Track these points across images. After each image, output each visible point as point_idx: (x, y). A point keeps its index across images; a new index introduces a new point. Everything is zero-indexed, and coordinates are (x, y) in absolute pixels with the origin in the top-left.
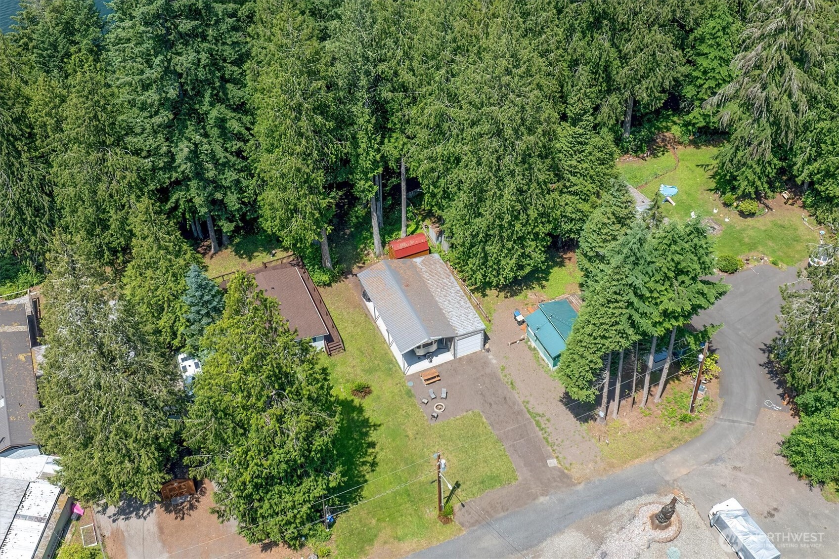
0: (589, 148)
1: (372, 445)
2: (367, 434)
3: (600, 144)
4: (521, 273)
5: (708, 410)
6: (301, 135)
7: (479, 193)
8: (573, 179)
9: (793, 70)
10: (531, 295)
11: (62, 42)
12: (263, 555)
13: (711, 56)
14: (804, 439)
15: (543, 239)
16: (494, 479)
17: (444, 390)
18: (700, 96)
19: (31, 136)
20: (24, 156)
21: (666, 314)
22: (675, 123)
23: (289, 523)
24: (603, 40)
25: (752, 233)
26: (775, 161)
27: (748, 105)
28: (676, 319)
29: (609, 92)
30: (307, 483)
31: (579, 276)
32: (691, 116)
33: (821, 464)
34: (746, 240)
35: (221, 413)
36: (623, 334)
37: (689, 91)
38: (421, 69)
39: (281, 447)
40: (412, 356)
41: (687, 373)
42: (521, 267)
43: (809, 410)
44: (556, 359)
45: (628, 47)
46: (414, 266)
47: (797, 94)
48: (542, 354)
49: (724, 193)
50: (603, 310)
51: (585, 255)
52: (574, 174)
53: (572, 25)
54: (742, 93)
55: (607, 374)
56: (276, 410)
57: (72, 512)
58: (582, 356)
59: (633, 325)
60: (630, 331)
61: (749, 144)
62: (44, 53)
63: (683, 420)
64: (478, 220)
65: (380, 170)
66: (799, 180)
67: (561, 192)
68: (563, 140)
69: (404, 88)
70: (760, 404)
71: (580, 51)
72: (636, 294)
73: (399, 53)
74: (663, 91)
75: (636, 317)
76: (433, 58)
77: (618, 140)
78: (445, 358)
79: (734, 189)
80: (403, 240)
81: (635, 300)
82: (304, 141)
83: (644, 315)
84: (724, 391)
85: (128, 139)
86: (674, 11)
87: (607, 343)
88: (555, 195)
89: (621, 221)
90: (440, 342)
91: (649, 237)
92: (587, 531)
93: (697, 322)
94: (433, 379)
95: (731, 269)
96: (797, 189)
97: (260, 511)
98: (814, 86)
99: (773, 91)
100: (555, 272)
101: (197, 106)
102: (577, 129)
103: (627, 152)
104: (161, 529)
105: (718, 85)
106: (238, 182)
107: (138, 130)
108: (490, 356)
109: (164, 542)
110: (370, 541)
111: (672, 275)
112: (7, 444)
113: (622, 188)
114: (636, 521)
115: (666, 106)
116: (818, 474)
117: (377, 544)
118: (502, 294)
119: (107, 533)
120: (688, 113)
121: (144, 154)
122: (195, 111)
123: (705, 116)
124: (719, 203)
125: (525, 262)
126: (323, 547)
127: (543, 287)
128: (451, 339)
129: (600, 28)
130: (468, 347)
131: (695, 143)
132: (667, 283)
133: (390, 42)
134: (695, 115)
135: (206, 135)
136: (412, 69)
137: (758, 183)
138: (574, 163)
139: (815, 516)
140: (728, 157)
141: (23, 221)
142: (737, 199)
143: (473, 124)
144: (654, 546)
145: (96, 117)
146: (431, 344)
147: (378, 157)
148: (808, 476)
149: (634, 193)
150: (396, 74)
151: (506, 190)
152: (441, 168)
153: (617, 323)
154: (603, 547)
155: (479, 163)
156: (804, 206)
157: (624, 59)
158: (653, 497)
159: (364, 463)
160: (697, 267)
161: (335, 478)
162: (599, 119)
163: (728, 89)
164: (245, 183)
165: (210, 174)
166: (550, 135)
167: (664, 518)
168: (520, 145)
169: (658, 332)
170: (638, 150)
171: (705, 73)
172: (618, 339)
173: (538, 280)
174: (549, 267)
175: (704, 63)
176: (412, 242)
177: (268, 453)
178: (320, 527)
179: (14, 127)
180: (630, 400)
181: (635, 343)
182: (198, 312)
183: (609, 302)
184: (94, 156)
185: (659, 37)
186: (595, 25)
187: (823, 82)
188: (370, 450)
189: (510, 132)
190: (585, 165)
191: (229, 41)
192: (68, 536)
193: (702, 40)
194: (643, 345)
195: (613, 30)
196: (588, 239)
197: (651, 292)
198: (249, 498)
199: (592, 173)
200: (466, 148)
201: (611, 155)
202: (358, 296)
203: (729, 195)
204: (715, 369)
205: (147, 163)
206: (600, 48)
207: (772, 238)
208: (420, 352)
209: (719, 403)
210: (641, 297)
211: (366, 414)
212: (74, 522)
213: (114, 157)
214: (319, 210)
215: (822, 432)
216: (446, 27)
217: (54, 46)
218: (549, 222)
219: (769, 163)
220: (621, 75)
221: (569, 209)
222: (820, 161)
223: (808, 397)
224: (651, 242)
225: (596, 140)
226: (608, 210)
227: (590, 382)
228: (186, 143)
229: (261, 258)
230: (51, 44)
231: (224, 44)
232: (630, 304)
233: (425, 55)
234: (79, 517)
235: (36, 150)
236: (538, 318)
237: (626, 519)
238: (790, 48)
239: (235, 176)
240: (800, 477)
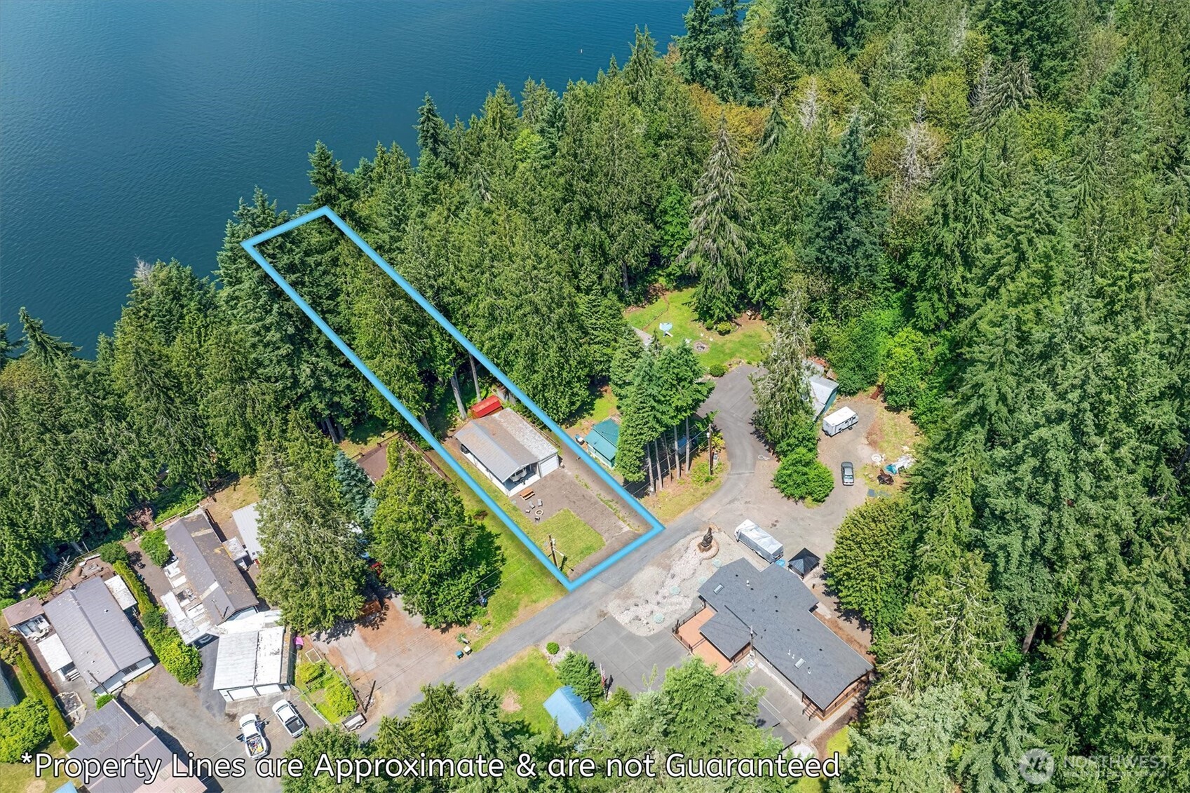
0: (602, 308)
1: (499, 548)
2: (492, 542)
3: (609, 304)
4: (574, 408)
5: (722, 471)
6: (394, 341)
7: (532, 356)
8: (595, 333)
9: (732, 225)
10: (584, 422)
11: (176, 309)
12: (444, 635)
13: (674, 223)
14: (784, 472)
15: (584, 380)
16: (589, 549)
17: (539, 500)
18: (673, 253)
19: (179, 385)
20: (177, 401)
21: (678, 409)
22: (660, 275)
23: (458, 607)
24: (594, 226)
25: (729, 345)
26: (735, 291)
27: (706, 256)
28: (685, 411)
29: (607, 263)
30: (465, 576)
31: (615, 401)
32: (670, 269)
33: (799, 485)
34: (727, 351)
35: (401, 537)
36: (652, 428)
37: (665, 251)
38: (470, 277)
39: (445, 552)
40: (510, 483)
41: (704, 450)
42: (573, 403)
43: (785, 454)
44: (612, 461)
45: (614, 228)
46: (494, 420)
47: (737, 241)
48: (602, 460)
49: (705, 321)
50: (636, 415)
51: (617, 384)
52: (595, 329)
53: (569, 220)
54: (700, 247)
55: (649, 460)
56: (436, 526)
57: (295, 645)
58: (630, 451)
59: (658, 421)
60: (657, 426)
61: (714, 282)
62: (164, 319)
63: (707, 481)
64: (535, 375)
65: (454, 355)
66: (754, 301)
67: (589, 344)
68: (582, 306)
69: (460, 292)
70: (755, 459)
71: (579, 238)
72: (655, 401)
73: (452, 268)
74: (646, 255)
75: (659, 415)
76: (477, 266)
77: (621, 298)
78: (534, 479)
79: (712, 316)
80: (481, 404)
81: (656, 404)
82: (397, 345)
83: (663, 413)
84: (731, 456)
85: (260, 371)
86: (640, 198)
87: (644, 437)
88: (586, 346)
89: (635, 355)
90: (527, 468)
91: (655, 362)
92: (659, 565)
93: (701, 412)
94: (529, 495)
95: (719, 373)
96: (756, 308)
97: (437, 602)
98: (748, 234)
99: (721, 243)
100: (598, 402)
101: (307, 336)
102: (590, 297)
103: (630, 305)
104: (365, 639)
105: (684, 243)
106: (348, 386)
107: (267, 363)
108: (566, 470)
109: (370, 646)
110: (516, 608)
111: (675, 382)
112: (232, 610)
113: (631, 332)
114: (689, 551)
115: (650, 264)
116: (798, 492)
117: (521, 608)
118: (564, 426)
119: (326, 652)
120: (668, 267)
121: (273, 380)
122: (307, 340)
123: (680, 267)
124: (704, 328)
125: (575, 399)
126: (485, 619)
127: (592, 415)
128: (535, 465)
129: (590, 218)
130: (549, 467)
131: (678, 288)
132: (674, 390)
133: (442, 261)
134: (673, 268)
135: (318, 356)
136: (463, 278)
137: (727, 309)
138: (594, 321)
139: (802, 519)
140: (701, 295)
141: (186, 451)
142: (715, 323)
143: (517, 308)
144: (704, 562)
145: (234, 360)
146: (521, 471)
147: (450, 346)
148: (792, 495)
149: (640, 333)
150: (452, 283)
151: (551, 351)
152: (499, 344)
153: (647, 422)
154: (672, 572)
155: (527, 335)
156: (763, 319)
157: (612, 237)
158: (697, 533)
159: (496, 561)
160: (691, 374)
161: (482, 569)
162: (604, 284)
163: (691, 245)
164: (354, 386)
165: (328, 384)
166: (573, 305)
167: (707, 543)
168: (554, 317)
169: (676, 422)
170: (637, 302)
171: (673, 236)
172: (650, 432)
173: (587, 411)
174: (593, 400)
175: (671, 229)
176: (488, 404)
177: (436, 557)
178: (478, 608)
179: (166, 380)
180: (669, 476)
181: (662, 433)
182: (348, 485)
183: (639, 409)
184: (238, 389)
185: (634, 217)
186: (586, 217)
187: (754, 230)
188: (498, 552)
189: (545, 309)
190: (602, 321)
191: (323, 284)
192: (298, 661)
193: (665, 212)
194: (668, 435)
195: (600, 218)
196: (616, 373)
197: (665, 397)
198: (429, 594)
199: (608, 325)
200: (516, 326)
201: (619, 310)
202: (458, 452)
203: (709, 321)
204: (721, 443)
205: (279, 385)
206: (593, 232)
207: (744, 346)
208: (515, 479)
209: (729, 464)
210: (659, 402)
211: (488, 530)
212: (299, 652)
213: (253, 388)
214: (417, 393)
215: (793, 464)
216: (482, 243)
217: (170, 311)
218: (586, 367)
219: (731, 293)
220: (613, 250)
221: (598, 355)
222: (765, 285)
223: (783, 445)
224: (657, 364)
225: (606, 302)
226: (625, 349)
227: (639, 467)
228: (306, 365)
229: (374, 441)
230: (167, 311)
231: (318, 286)
232: (653, 408)
233: (471, 266)
234: (301, 647)
235: (184, 394)
236: (593, 436)
237: (682, 551)
238: (725, 211)
239: (347, 382)
240: (789, 498)
